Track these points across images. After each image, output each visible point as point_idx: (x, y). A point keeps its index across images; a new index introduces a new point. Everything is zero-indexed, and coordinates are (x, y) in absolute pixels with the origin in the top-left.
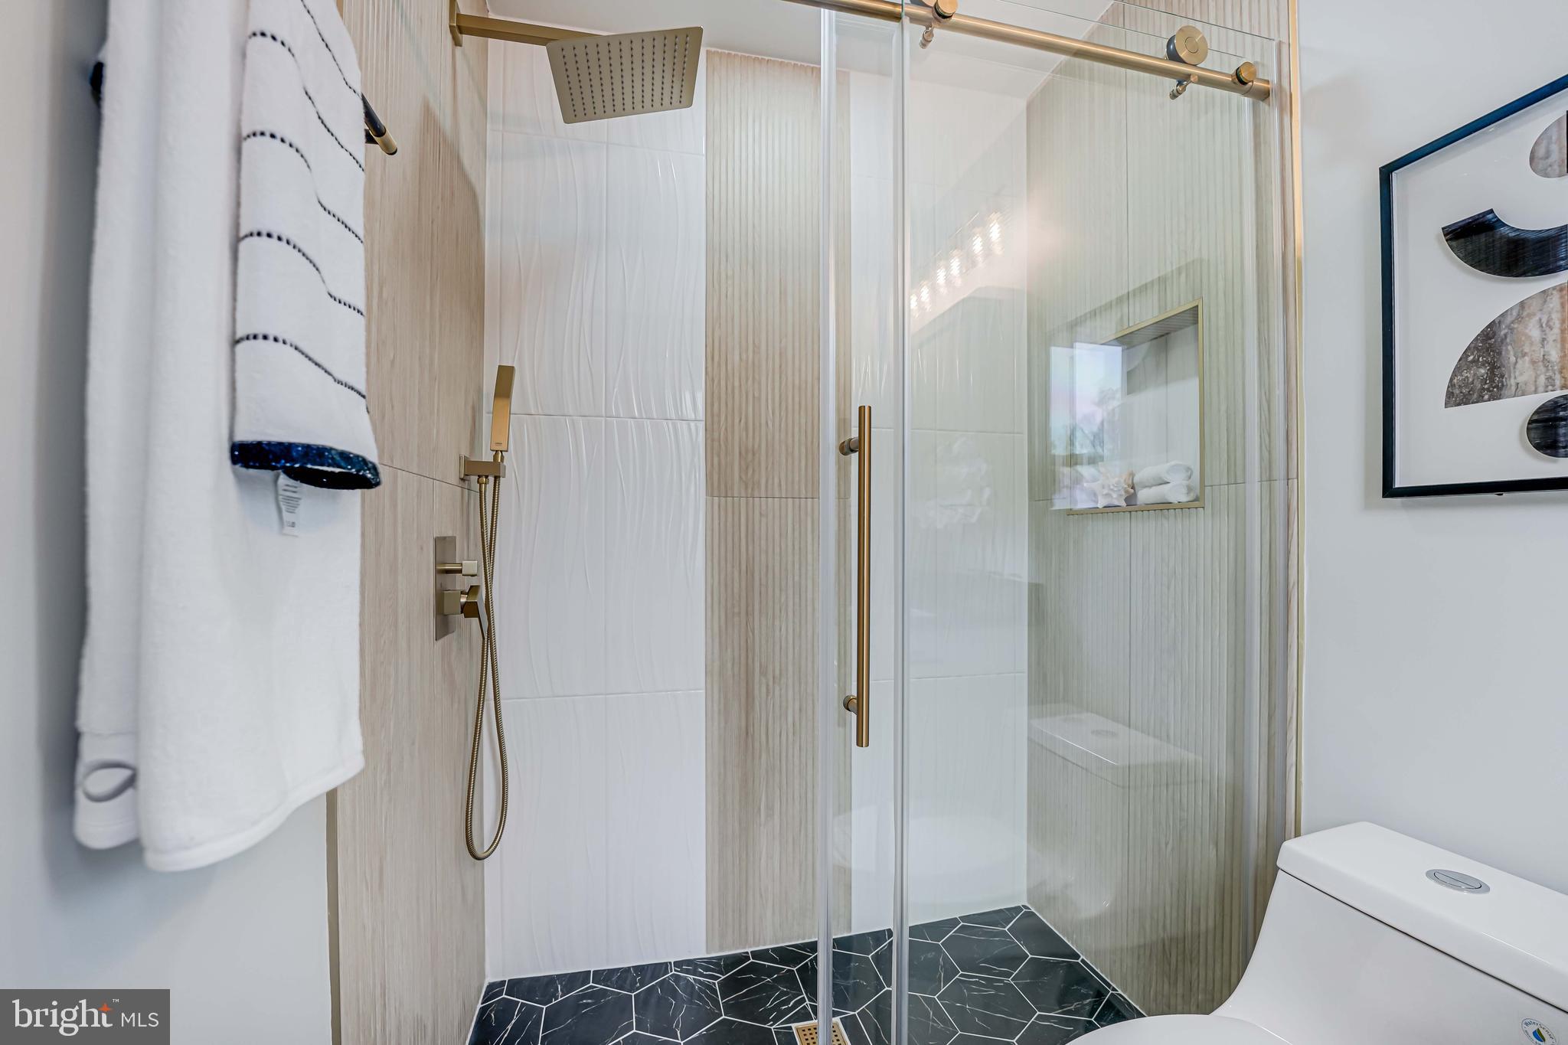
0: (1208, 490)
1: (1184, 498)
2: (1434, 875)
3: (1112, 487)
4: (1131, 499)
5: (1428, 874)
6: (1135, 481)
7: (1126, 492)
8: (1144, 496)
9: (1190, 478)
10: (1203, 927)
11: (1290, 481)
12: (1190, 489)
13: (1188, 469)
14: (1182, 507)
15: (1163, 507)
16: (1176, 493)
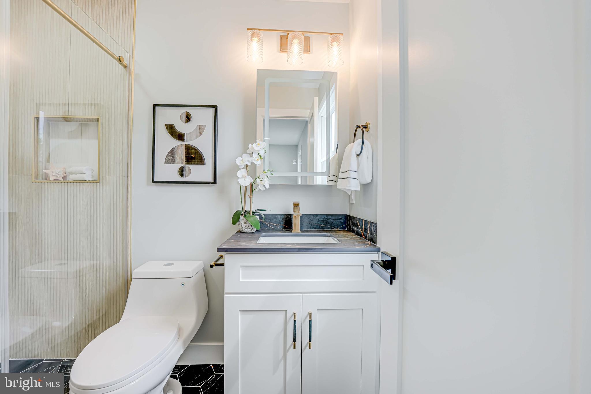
0: (101, 178)
1: (91, 179)
2: (165, 265)
3: (57, 173)
4: (64, 178)
5: (164, 265)
6: (66, 171)
7: (63, 175)
8: (71, 177)
9: (92, 172)
10: (101, 315)
11: (128, 177)
12: (93, 176)
13: (92, 170)
14: (89, 182)
15: (83, 182)
16: (87, 177)
